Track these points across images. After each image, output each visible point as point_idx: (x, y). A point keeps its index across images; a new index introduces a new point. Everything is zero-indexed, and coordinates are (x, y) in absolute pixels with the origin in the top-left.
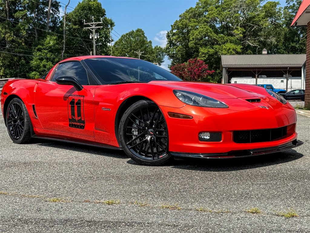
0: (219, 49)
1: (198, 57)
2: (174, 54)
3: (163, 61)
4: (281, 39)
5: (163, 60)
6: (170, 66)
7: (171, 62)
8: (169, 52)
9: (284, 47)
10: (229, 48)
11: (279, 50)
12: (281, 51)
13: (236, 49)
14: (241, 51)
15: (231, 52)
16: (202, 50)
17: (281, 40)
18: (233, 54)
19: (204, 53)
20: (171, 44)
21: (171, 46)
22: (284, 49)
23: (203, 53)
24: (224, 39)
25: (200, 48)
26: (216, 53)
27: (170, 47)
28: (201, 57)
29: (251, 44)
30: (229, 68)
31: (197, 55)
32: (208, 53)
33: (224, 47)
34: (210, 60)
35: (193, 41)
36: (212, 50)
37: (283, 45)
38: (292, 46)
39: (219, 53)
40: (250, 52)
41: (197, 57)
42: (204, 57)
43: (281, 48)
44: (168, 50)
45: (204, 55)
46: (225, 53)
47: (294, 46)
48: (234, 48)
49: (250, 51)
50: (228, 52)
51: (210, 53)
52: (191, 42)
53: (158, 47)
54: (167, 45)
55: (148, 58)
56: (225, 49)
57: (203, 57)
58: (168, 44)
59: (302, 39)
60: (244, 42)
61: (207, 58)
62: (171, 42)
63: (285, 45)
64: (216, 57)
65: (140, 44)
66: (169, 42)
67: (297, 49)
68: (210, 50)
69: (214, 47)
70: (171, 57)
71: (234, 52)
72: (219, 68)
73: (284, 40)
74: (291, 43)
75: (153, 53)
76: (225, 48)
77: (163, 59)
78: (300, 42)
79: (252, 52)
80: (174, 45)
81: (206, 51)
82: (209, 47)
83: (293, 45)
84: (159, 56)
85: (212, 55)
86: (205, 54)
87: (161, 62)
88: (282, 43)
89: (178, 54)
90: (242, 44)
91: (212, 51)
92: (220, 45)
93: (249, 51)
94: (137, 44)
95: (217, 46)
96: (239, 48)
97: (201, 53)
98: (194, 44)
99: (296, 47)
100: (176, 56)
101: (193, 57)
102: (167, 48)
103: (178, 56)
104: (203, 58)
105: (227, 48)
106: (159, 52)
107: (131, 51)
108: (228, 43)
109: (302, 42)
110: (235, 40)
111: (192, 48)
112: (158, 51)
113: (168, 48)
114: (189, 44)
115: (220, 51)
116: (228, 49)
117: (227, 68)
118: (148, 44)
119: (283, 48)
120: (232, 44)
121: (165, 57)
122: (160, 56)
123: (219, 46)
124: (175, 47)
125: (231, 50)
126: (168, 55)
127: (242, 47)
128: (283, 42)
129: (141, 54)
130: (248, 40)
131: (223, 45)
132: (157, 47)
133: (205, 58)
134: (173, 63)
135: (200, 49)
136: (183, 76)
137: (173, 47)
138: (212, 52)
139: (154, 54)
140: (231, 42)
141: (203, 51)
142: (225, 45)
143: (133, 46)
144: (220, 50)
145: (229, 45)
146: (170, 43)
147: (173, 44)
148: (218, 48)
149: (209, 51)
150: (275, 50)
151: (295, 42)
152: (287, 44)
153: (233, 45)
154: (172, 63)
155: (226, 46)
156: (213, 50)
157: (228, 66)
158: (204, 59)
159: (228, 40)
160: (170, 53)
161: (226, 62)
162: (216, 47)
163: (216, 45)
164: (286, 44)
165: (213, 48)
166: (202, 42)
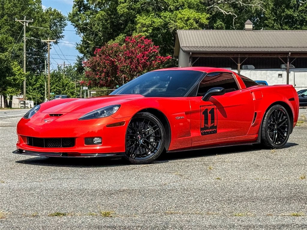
0: (170, 18)
1: (134, 32)
2: (86, 24)
3: (63, 36)
4: (268, 3)
5: (61, 35)
6: (79, 46)
7: (82, 39)
8: (78, 21)
9: (273, 16)
10: (188, 18)
11: (266, 22)
12: (269, 23)
13: (200, 19)
14: (207, 23)
15: (192, 25)
16: (142, 20)
17: (269, 5)
18: (194, 29)
19: (145, 24)
20: (80, 7)
21: (81, 11)
22: (274, 20)
23: (143, 25)
24: (178, 2)
25: (138, 16)
26: (166, 25)
27: (78, 13)
28: (140, 32)
29: (222, 11)
30: (194, 53)
31: (132, 27)
32: (152, 24)
33: (179, 16)
34: (155, 37)
35: (126, 4)
36: (159, 20)
37: (273, 13)
38: (287, 14)
39: (171, 26)
40: (221, 25)
41: (133, 30)
42: (146, 31)
43: (270, 18)
44: (76, 18)
45: (145, 29)
46: (181, 26)
47: (291, 15)
48: (197, 18)
49: (221, 23)
50: (187, 24)
51: (156, 25)
52: (122, 5)
53: (53, 10)
54: (74, 8)
55: (34, 29)
56: (181, 19)
57: (144, 32)
58: (75, 6)
59: (302, 3)
60: (212, 7)
61: (150, 33)
62: (81, 3)
63: (276, 13)
64: (166, 31)
65: (21, 4)
66: (78, 2)
67: (296, 20)
68: (155, 20)
69: (162, 15)
70: (82, 29)
71: (196, 25)
72: (171, 52)
73: (274, 5)
74: (286, 10)
75: (44, 21)
76: (182, 16)
77: (61, 33)
78: (300, 8)
79: (223, 24)
80: (86, 8)
81: (148, 21)
82: (152, 14)
83: (289, 13)
84: (55, 27)
85: (158, 29)
86: (148, 27)
87: (58, 38)
88: (271, 9)
89: (94, 25)
90: (208, 10)
91: (158, 22)
92: (171, 11)
93: (219, 23)
94: (15, 4)
95: (167, 14)
96: (204, 18)
97: (139, 25)
98: (128, 8)
99: (293, 17)
100: (91, 28)
101: (125, 31)
102: (75, 15)
103: (94, 29)
104: (144, 34)
105: (184, 17)
106: (54, 20)
107: (4, 16)
108: (185, 8)
109: (303, 8)
110: (197, 4)
111: (122, 15)
112: (51, 17)
113: (77, 13)
114: (118, 8)
115: (172, 22)
116: (185, 19)
117: (191, 53)
118: (34, 4)
119: (273, 18)
120: (192, 10)
121: (65, 29)
122: (57, 26)
123: (170, 14)
124: (89, 12)
125: (191, 21)
126: (76, 27)
127: (208, 15)
128: (273, 8)
129: (27, 24)
130: (218, 3)
131: (178, 12)
132: (51, 10)
133: (148, 34)
134: (86, 41)
135: (138, 18)
136: (116, 66)
137: (86, 13)
138: (159, 24)
139: (46, 22)
140: (190, 7)
141: (144, 22)
142: (180, 13)
143: (7, 9)
144: (172, 20)
145: (187, 13)
146: (78, 5)
147: (84, 6)
148: (169, 16)
149: (154, 22)
150: (256, 20)
151: (291, 8)
152: (278, 12)
153: (194, 13)
154: (83, 41)
155: (182, 13)
156: (161, 20)
157: (192, 49)
158: (146, 35)
159: (185, 3)
160: (80, 22)
161: (187, 42)
162: (165, 15)
163: (165, 12)
164: (276, 11)
165: (160, 17)
166: (139, 6)
